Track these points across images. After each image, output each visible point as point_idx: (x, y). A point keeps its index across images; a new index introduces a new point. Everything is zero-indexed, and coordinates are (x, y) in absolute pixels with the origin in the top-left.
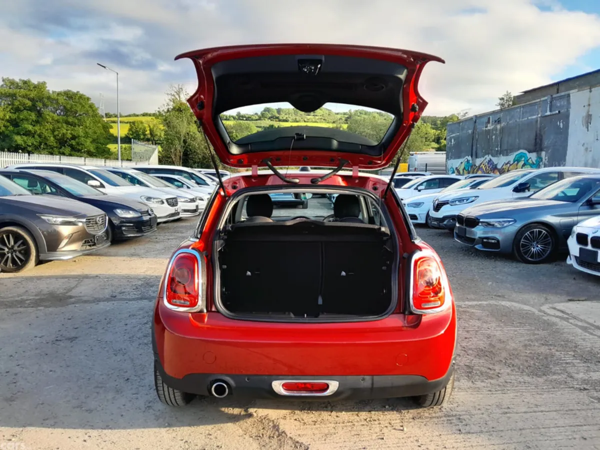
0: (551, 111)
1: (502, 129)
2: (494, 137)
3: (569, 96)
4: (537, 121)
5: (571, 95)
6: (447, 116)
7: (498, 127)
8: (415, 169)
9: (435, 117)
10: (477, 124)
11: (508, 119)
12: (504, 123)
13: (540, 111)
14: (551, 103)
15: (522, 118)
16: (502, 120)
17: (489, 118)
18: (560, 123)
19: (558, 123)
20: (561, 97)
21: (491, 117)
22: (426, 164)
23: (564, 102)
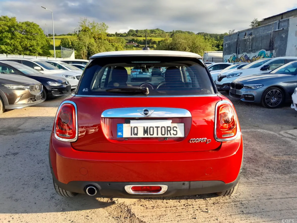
0: (278, 28)
1: (253, 39)
2: (248, 43)
3: (288, 20)
4: (271, 34)
5: (290, 19)
6: (223, 34)
7: (251, 37)
8: (207, 60)
9: (217, 34)
10: (239, 36)
11: (256, 33)
12: (254, 35)
13: (272, 29)
14: (279, 24)
15: (263, 33)
16: (252, 34)
17: (246, 33)
18: (283, 35)
19: (282, 35)
20: (284, 21)
21: (247, 32)
22: (213, 58)
23: (286, 24)
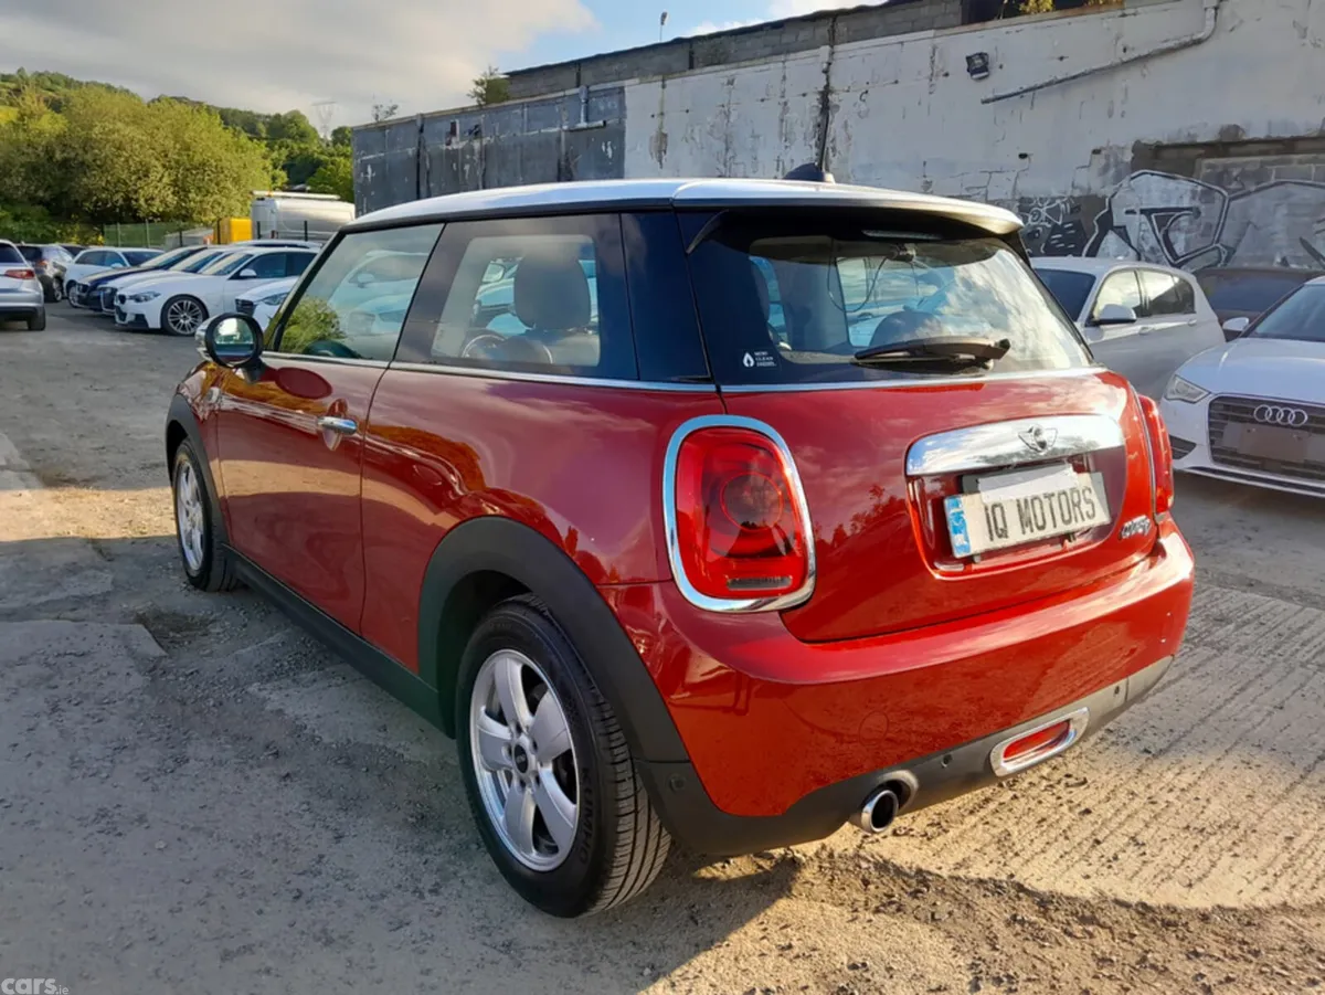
0: (587, 120)
1: (485, 151)
2: (467, 167)
3: (621, 90)
4: (559, 140)
5: (626, 89)
7: (477, 145)
8: (273, 232)
10: (423, 134)
11: (497, 129)
12: (488, 138)
13: (564, 118)
14: (587, 102)
15: (528, 131)
16: (483, 130)
17: (454, 125)
18: (606, 147)
19: (603, 148)
20: (607, 93)
21: (457, 121)
22: (306, 223)
23: (612, 103)
